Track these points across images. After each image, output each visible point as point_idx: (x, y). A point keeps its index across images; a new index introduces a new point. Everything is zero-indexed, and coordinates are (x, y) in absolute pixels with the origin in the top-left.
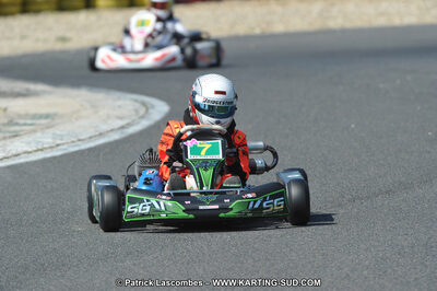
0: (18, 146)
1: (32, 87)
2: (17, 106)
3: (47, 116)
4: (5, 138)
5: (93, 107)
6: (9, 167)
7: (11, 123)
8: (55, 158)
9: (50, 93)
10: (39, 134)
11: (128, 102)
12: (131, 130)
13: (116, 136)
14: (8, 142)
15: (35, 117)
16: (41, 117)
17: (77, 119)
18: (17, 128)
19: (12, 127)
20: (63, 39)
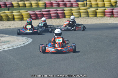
0: (4, 47)
1: (5, 35)
2: (2, 39)
3: (9, 41)
4: (1, 45)
5: (18, 39)
6: (3, 51)
7: (2, 42)
8: (11, 49)
9: (9, 37)
10: (8, 45)
11: (24, 39)
12: (26, 44)
13: (23, 45)
14: (2, 46)
15: (6, 41)
16: (8, 41)
17: (15, 42)
18: (3, 43)
19: (2, 43)
20: (9, 26)
